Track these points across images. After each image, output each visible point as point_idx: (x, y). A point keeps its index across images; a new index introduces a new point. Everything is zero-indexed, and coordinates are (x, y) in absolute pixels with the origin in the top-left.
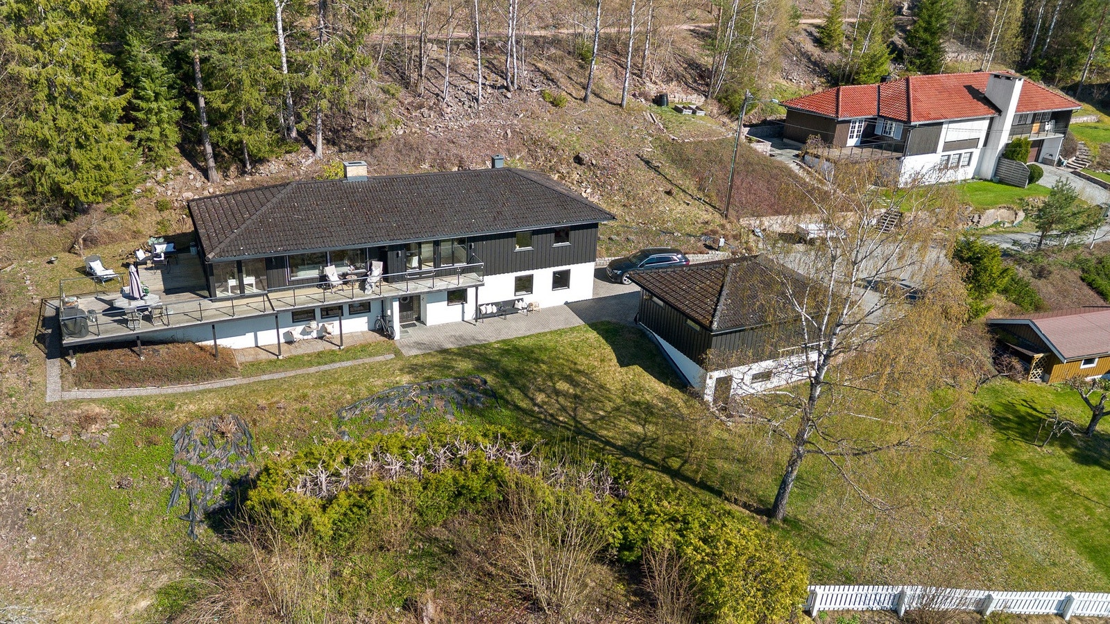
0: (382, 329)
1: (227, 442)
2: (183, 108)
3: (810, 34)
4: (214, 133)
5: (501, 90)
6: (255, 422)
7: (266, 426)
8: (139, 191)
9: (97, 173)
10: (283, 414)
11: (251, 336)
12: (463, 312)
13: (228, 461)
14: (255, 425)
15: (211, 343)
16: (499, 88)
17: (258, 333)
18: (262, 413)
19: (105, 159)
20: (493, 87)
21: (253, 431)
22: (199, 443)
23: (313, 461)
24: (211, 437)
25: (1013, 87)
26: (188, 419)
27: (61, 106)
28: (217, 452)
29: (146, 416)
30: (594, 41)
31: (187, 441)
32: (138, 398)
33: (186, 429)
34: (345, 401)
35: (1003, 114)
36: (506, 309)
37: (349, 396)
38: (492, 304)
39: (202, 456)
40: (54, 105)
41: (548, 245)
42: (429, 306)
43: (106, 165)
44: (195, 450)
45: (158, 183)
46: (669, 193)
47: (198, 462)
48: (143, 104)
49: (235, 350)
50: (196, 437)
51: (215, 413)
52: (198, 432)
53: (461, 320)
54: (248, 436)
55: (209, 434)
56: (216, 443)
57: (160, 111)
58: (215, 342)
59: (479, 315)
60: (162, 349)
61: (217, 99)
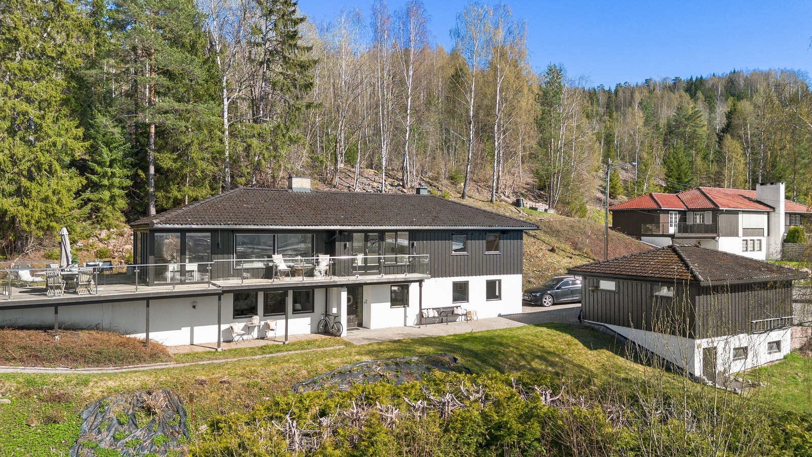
0: (327, 328)
1: (154, 420)
2: (135, 177)
3: (598, 189)
4: (159, 194)
5: (398, 188)
6: (191, 398)
7: (205, 403)
8: (81, 245)
9: (43, 206)
10: (227, 389)
11: (186, 330)
12: (406, 316)
13: (152, 444)
14: (191, 401)
15: (142, 336)
16: (396, 186)
17: (195, 328)
18: (201, 387)
19: (54, 193)
20: (392, 185)
21: (188, 408)
22: (115, 421)
23: (278, 414)
24: (134, 415)
25: (778, 190)
26: (106, 394)
27: (21, 139)
28: (138, 433)
29: (49, 391)
30: (469, 151)
31: (100, 419)
32: (42, 376)
33: (100, 405)
34: (301, 376)
35: (777, 210)
36: (446, 315)
37: (304, 372)
38: (433, 309)
39: (118, 436)
40: (13, 137)
41: (481, 252)
42: (372, 305)
43: (55, 199)
44: (109, 430)
45: (101, 241)
46: (553, 250)
47: (111, 445)
48: (98, 169)
49: (167, 347)
50: (112, 415)
51: (141, 388)
52: (114, 411)
53: (403, 325)
54: (181, 413)
55: (131, 411)
56: (139, 421)
57: (113, 175)
58: (147, 336)
59: (422, 319)
60: (83, 335)
61: (167, 161)
